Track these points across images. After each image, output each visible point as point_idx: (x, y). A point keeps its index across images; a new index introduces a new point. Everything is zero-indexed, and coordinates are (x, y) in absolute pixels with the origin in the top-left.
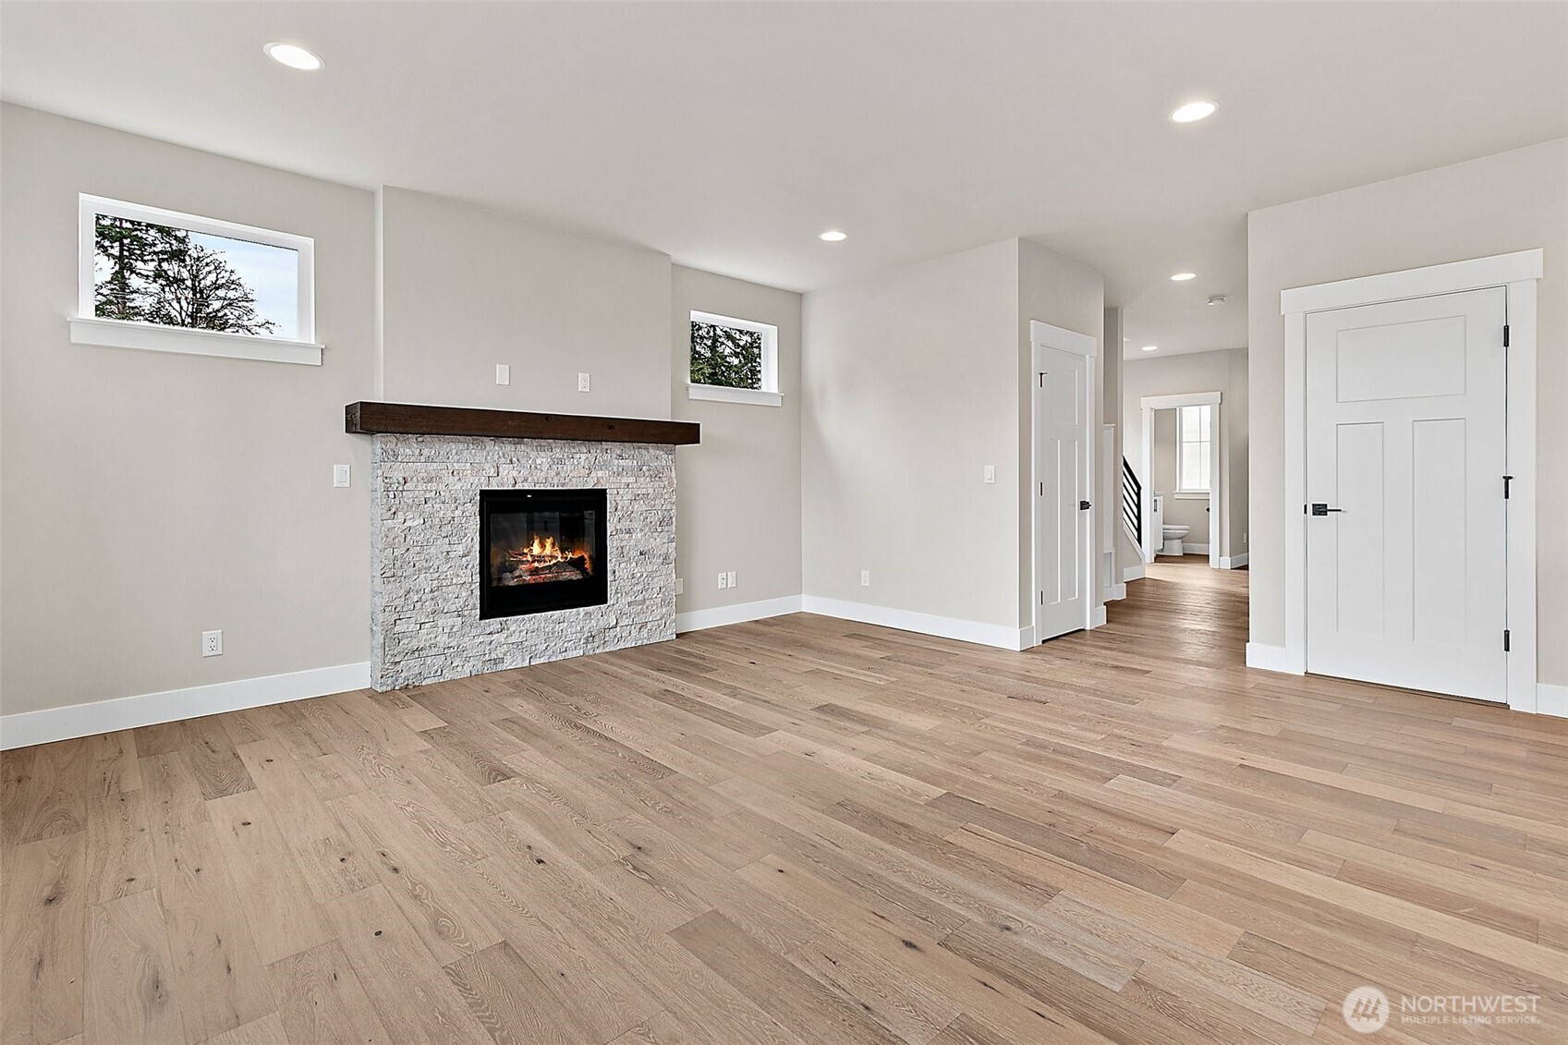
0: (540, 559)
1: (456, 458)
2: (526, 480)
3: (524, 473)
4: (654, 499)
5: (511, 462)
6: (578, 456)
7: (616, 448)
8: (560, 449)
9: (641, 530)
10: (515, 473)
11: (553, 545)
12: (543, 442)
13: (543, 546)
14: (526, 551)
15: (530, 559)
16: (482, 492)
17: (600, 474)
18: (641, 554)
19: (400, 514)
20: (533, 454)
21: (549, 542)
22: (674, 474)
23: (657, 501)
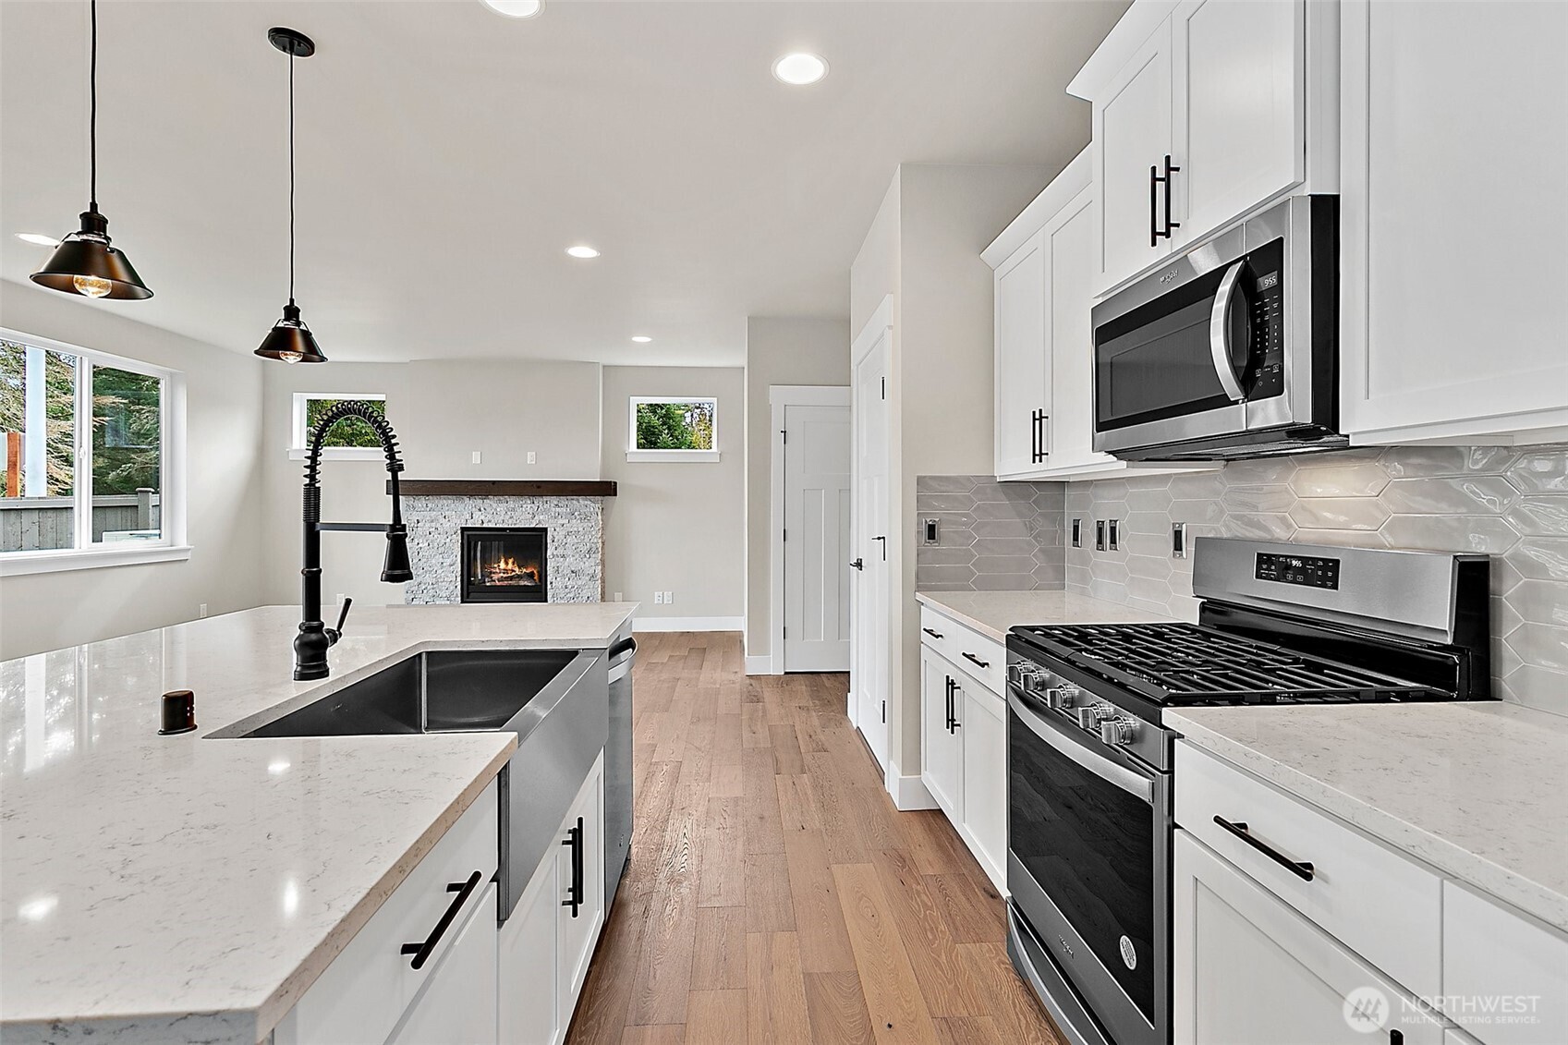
0: (506, 571)
1: (447, 508)
2: (490, 521)
3: (490, 517)
4: (584, 535)
5: (480, 510)
6: (525, 506)
7: (554, 500)
8: (512, 502)
9: (573, 556)
10: (483, 517)
11: (513, 563)
12: (501, 498)
13: (507, 563)
14: (496, 566)
15: (498, 571)
16: (463, 529)
17: (541, 517)
18: (572, 572)
19: (416, 540)
20: (495, 505)
21: (511, 561)
22: (600, 517)
23: (586, 536)
